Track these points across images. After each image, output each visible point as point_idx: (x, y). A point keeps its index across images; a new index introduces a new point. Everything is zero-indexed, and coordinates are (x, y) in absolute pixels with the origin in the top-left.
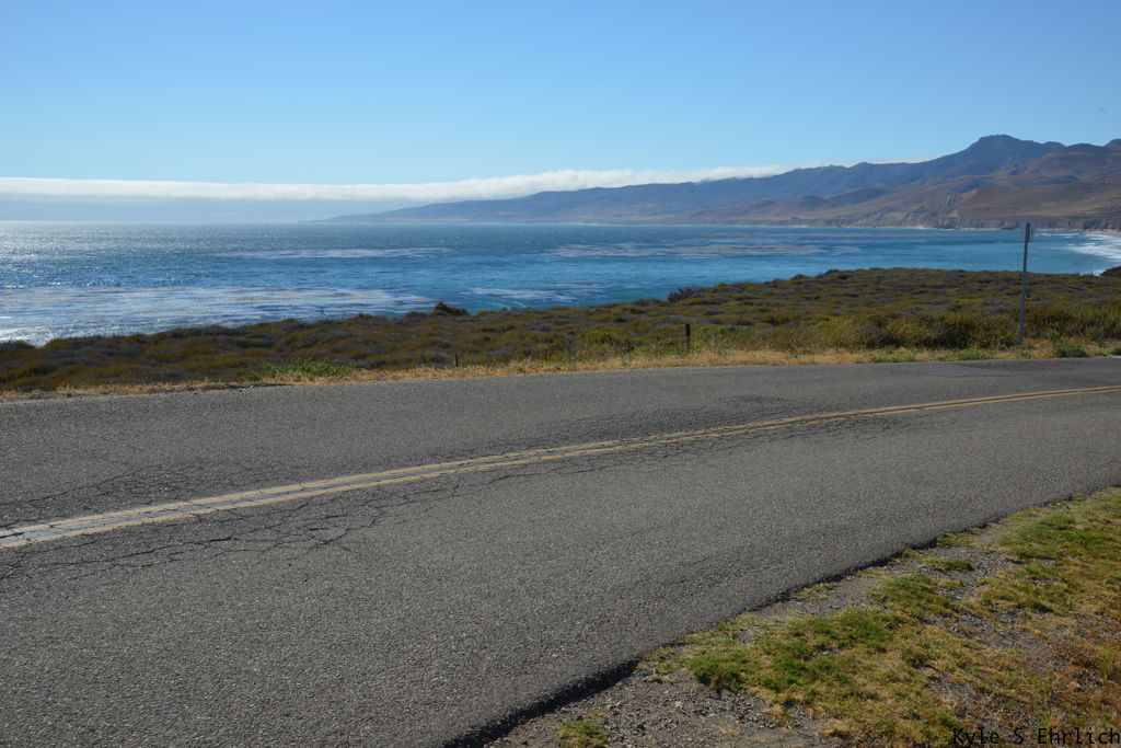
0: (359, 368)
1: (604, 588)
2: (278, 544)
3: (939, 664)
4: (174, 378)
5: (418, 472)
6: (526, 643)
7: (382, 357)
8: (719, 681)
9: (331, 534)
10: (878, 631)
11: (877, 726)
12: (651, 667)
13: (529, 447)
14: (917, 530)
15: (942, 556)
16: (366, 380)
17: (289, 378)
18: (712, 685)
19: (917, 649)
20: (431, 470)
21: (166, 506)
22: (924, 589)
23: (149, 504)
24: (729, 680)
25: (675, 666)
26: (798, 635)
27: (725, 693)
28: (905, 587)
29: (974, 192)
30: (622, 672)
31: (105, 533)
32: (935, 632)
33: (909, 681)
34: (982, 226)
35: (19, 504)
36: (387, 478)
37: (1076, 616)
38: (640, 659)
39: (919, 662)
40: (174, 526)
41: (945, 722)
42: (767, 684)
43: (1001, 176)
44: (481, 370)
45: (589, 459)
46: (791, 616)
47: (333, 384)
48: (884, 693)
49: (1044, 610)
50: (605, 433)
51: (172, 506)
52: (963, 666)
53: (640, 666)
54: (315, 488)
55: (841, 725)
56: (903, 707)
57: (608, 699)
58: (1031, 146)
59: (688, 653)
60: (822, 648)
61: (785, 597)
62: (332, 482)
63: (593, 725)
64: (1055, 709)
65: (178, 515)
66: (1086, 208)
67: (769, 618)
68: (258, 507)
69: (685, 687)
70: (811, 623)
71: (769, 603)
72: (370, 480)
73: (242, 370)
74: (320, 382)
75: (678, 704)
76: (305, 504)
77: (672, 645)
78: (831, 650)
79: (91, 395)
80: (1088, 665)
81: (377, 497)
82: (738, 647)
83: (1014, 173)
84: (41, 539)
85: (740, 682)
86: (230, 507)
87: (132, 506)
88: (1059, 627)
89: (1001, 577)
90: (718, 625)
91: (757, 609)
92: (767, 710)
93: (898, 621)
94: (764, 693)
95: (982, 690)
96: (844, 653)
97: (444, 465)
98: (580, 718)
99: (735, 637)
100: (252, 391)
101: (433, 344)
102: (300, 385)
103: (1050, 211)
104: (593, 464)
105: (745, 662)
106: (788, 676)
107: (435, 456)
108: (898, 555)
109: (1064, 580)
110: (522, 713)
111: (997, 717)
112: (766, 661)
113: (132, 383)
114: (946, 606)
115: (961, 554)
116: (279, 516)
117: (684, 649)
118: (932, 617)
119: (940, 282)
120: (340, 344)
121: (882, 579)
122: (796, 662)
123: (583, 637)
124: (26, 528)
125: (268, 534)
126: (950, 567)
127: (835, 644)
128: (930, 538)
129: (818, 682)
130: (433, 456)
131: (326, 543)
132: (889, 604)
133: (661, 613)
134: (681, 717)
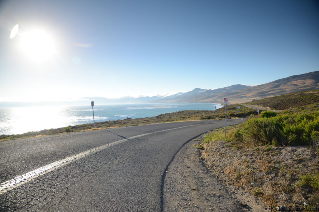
29: (195, 97)
34: (197, 103)
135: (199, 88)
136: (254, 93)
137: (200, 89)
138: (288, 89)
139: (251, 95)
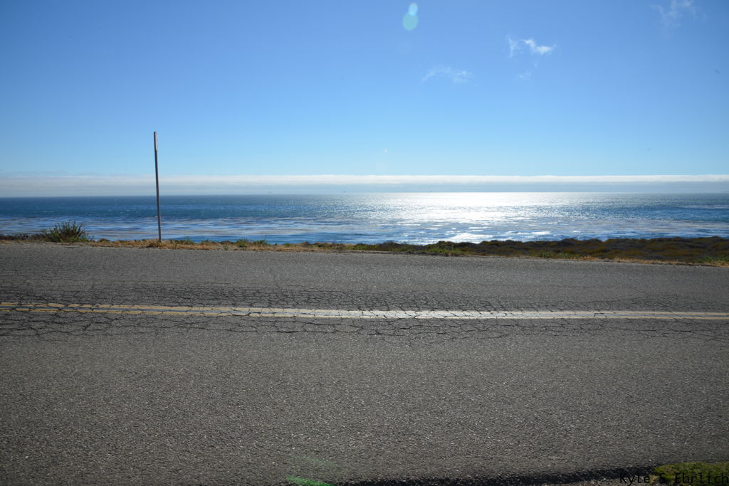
17: (718, 264)
21: (661, 313)
23: (654, 310)
31: (636, 319)
35: (602, 302)
40: (665, 322)
51: (664, 313)
65: (666, 317)
68: (705, 320)
79: (627, 262)
84: (611, 317)
86: (691, 318)
87: (644, 310)
116: (715, 326)
124: (605, 312)
125: (709, 333)
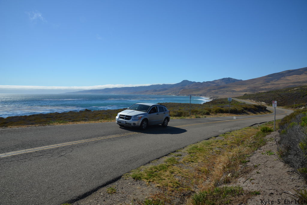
0: (69, 122)
1: (116, 162)
2: (52, 156)
3: (176, 173)
4: (32, 124)
5: (80, 142)
6: (101, 173)
7: (74, 120)
8: (137, 179)
9: (63, 154)
10: (165, 168)
11: (165, 184)
12: (124, 177)
13: (102, 136)
14: (172, 149)
15: (177, 154)
16: (71, 124)
17: (55, 124)
18: (136, 179)
19: (172, 170)
20: (83, 141)
21: (29, 149)
22: (174, 160)
23: (26, 149)
24: (139, 178)
25: (129, 176)
26: (151, 169)
27: (138, 181)
28: (170, 159)
29: (182, 89)
30: (119, 178)
31: (17, 155)
32: (175, 167)
33: (170, 176)
34: (184, 95)
36: (74, 143)
37: (198, 163)
38: (122, 175)
39: (172, 173)
40: (31, 153)
41: (176, 183)
42: (146, 179)
43: (186, 87)
44: (93, 122)
45: (114, 138)
46: (150, 166)
47: (64, 125)
48: (166, 179)
49: (193, 162)
50: (117, 133)
52: (180, 173)
53: (123, 177)
54: (60, 145)
55: (158, 185)
56: (169, 181)
57: (116, 183)
58: (191, 82)
59: (131, 174)
60: (156, 171)
61: (149, 163)
62: (63, 144)
63: (113, 188)
64: (194, 179)
65: (32, 151)
66: (200, 93)
67: (146, 166)
68: (48, 149)
69: (131, 180)
70: (154, 167)
71: (146, 164)
72: (70, 143)
73: (46, 122)
74: (62, 124)
75: (129, 183)
76: (58, 148)
77: (128, 172)
78: (157, 171)
79: (15, 128)
80: (200, 171)
81: (72, 147)
82: (141, 172)
83: (188, 86)
84: (3, 157)
85: (141, 178)
86: (42, 149)
87: (22, 150)
88: (195, 165)
89: (186, 157)
90: (137, 168)
91: (144, 165)
92: (145, 183)
93: (169, 165)
94: (146, 180)
95: (183, 177)
96: (159, 172)
97: (85, 140)
98: (111, 187)
99: (140, 170)
100: (47, 126)
101: (84, 117)
102: (57, 125)
103: (194, 93)
104: (114, 139)
105: (142, 175)
106: (149, 177)
107: (84, 138)
108: (169, 154)
109: (196, 157)
110: (100, 187)
111: (185, 181)
112: (146, 174)
113: (23, 125)
114: (177, 162)
115: (180, 153)
116: (52, 151)
117: (131, 173)
118: (175, 165)
119: (177, 105)
120: (66, 117)
121: (166, 158)
122: (151, 174)
123: (112, 172)
125: (50, 154)
126: (178, 155)
127: (158, 170)
128: (175, 150)
129: (155, 177)
130: (83, 138)
131: (62, 156)
132: (167, 163)
133: (126, 166)
134: (130, 186)
135: (187, 80)
136: (245, 88)
137: (189, 81)
138: (281, 84)
139: (242, 90)
